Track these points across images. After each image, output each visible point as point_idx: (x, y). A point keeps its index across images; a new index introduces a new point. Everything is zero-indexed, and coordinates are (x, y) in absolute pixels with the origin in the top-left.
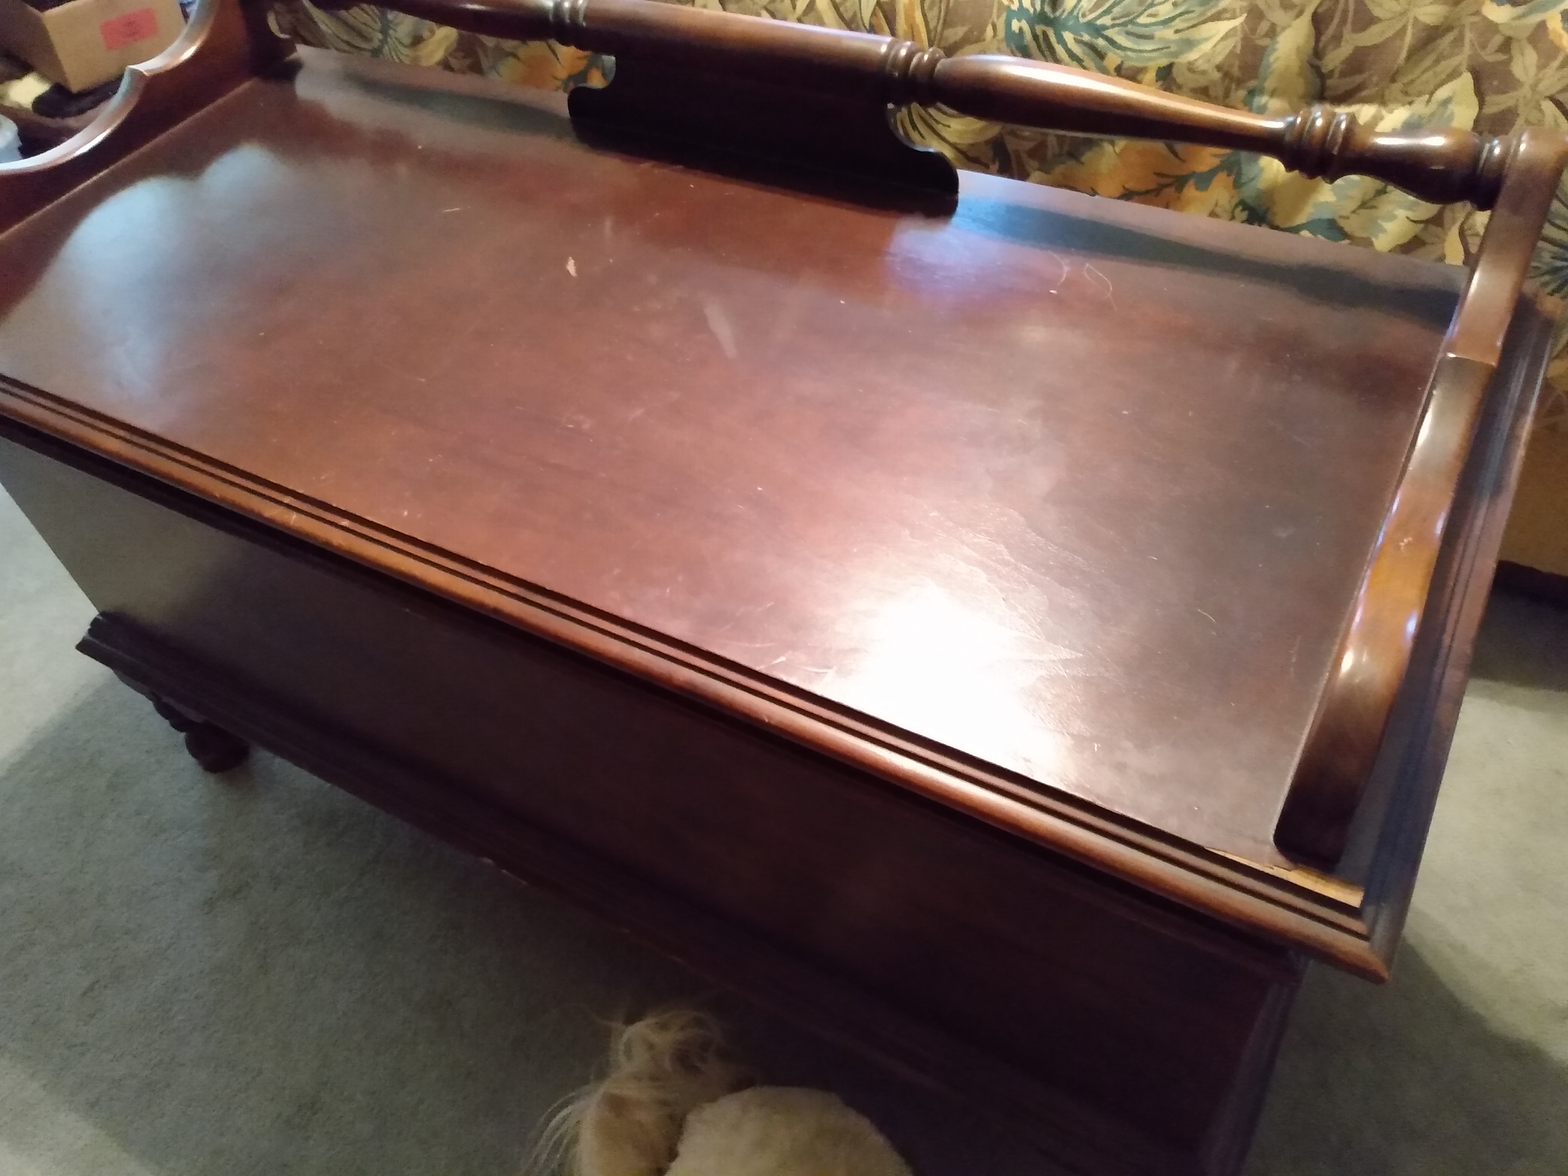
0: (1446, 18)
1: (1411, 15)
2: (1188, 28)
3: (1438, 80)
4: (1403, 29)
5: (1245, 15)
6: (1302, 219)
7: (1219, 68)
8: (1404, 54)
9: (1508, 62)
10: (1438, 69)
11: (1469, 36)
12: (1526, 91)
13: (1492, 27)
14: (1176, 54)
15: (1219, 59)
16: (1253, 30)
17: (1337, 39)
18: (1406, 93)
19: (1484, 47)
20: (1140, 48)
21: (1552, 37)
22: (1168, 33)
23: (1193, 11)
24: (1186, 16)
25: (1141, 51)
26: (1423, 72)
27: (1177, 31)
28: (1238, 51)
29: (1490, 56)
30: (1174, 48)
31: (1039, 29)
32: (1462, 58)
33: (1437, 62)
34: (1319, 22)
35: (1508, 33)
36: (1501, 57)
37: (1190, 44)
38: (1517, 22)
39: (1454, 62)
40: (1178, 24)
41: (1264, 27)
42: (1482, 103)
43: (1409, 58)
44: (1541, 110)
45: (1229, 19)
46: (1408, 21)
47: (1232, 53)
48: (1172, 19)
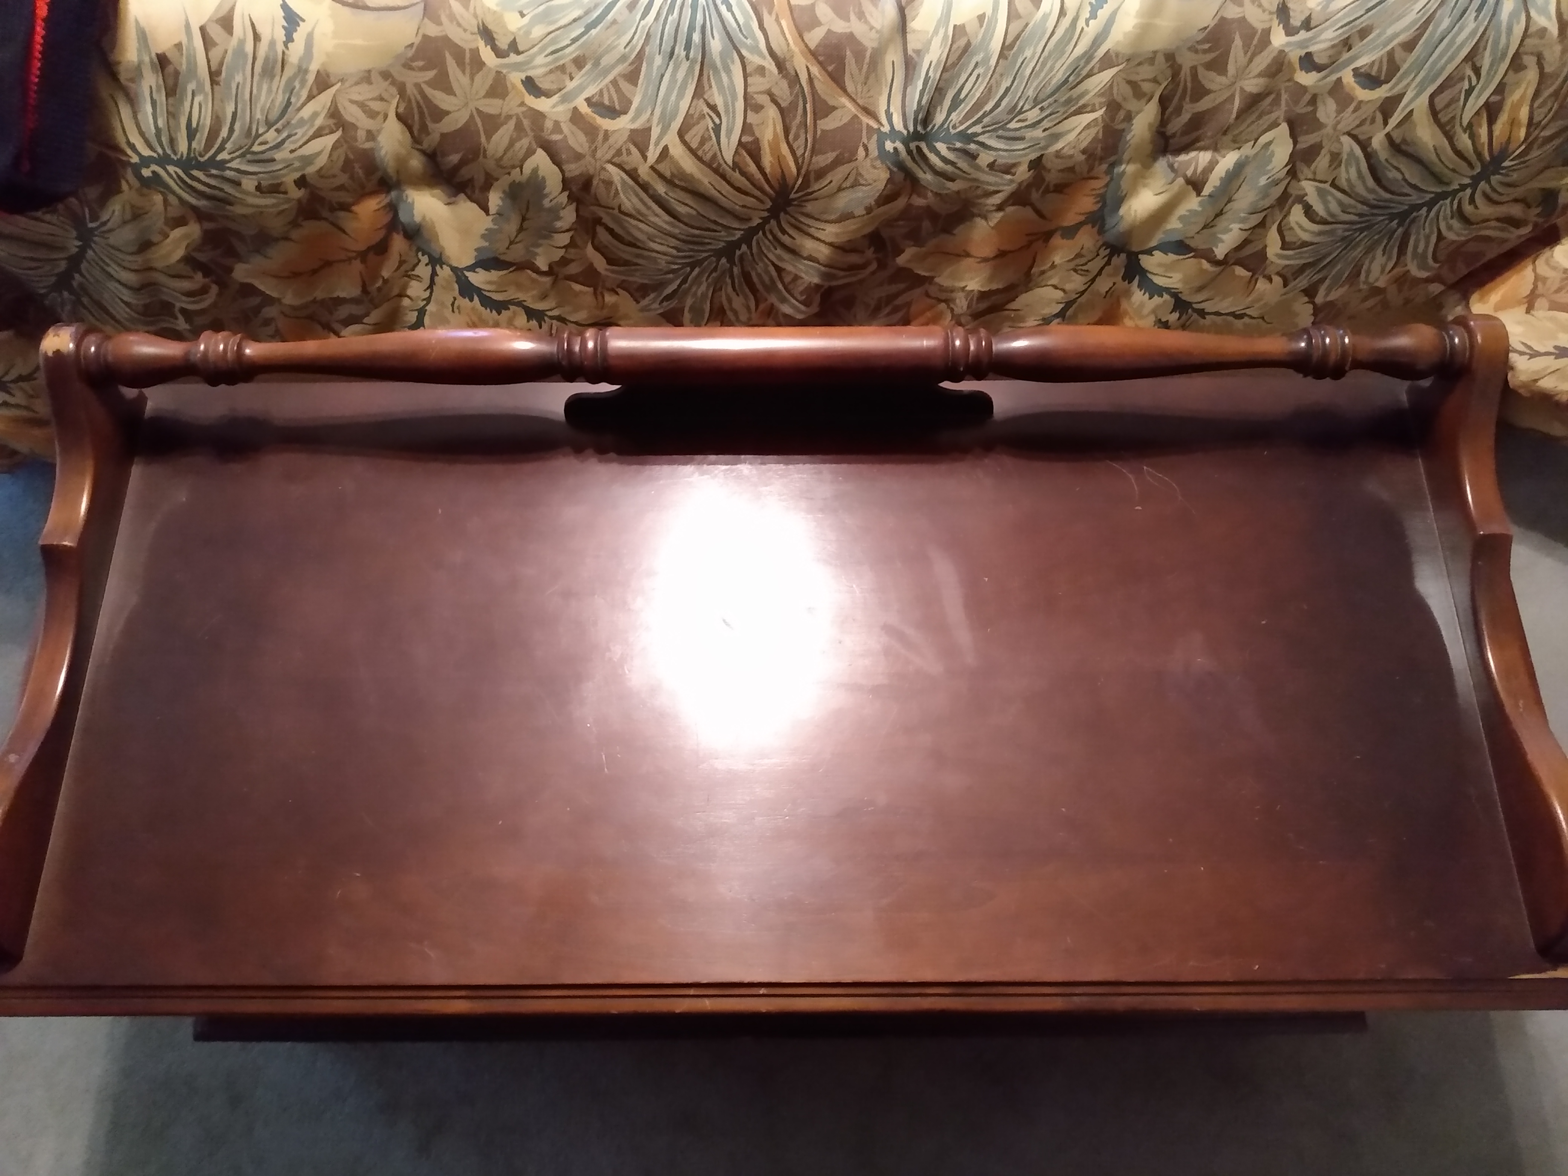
0: (1267, 86)
1: (1237, 86)
2: (1055, 125)
3: (1261, 129)
4: (1232, 98)
5: (1104, 109)
6: (1153, 243)
7: (1084, 152)
8: (1234, 115)
9: (1314, 111)
10: (1261, 122)
11: (1284, 97)
12: (1329, 130)
13: (1304, 89)
14: (1046, 147)
15: (1084, 145)
16: (1113, 119)
17: (1179, 111)
18: (1234, 141)
19: (1296, 102)
20: (1012, 148)
21: (1347, 89)
22: (1038, 133)
23: (1058, 112)
24: (1053, 116)
25: (1014, 150)
26: (1248, 126)
27: (1044, 130)
28: (1100, 135)
29: (1302, 109)
30: (1043, 144)
31: (913, 146)
32: (1280, 113)
33: (1260, 117)
34: (1164, 102)
35: (1315, 92)
36: (1310, 109)
37: (1056, 137)
38: (1321, 83)
39: (1273, 116)
40: (1046, 124)
41: (1121, 115)
42: (1295, 143)
43: (1237, 118)
44: (1341, 143)
45: (1089, 112)
46: (1235, 90)
47: (1095, 140)
48: (1039, 122)
